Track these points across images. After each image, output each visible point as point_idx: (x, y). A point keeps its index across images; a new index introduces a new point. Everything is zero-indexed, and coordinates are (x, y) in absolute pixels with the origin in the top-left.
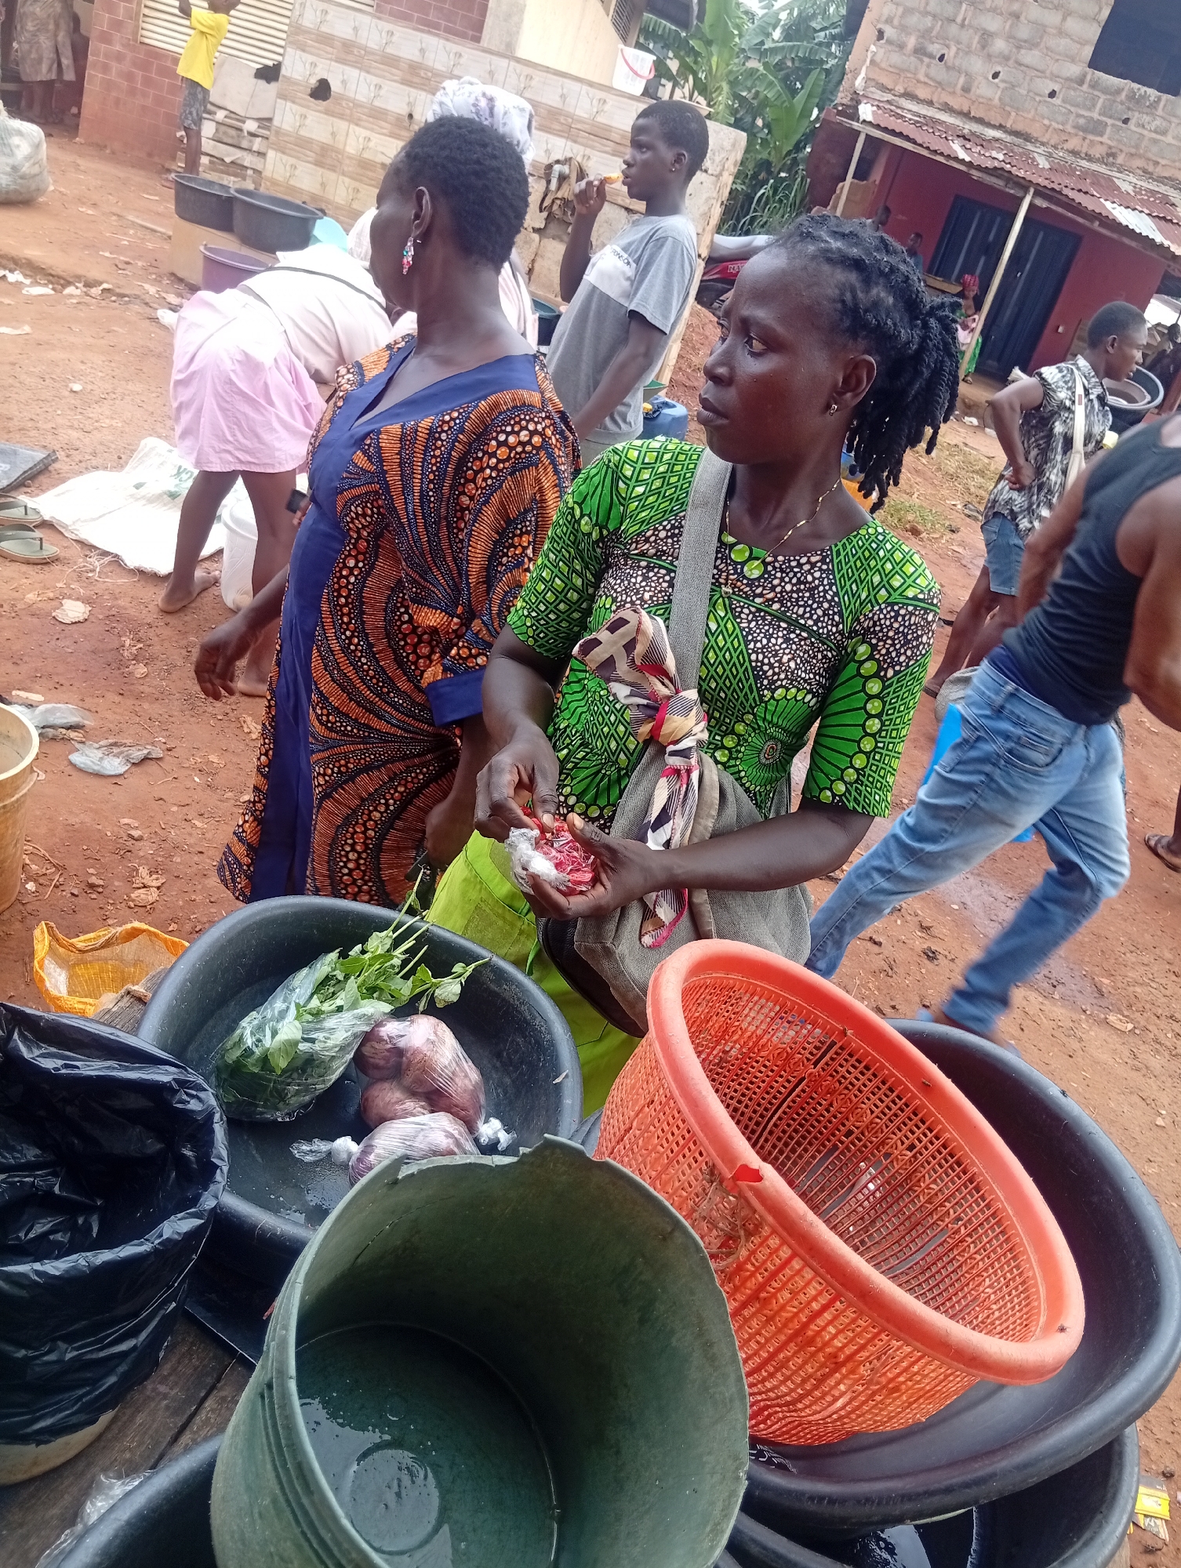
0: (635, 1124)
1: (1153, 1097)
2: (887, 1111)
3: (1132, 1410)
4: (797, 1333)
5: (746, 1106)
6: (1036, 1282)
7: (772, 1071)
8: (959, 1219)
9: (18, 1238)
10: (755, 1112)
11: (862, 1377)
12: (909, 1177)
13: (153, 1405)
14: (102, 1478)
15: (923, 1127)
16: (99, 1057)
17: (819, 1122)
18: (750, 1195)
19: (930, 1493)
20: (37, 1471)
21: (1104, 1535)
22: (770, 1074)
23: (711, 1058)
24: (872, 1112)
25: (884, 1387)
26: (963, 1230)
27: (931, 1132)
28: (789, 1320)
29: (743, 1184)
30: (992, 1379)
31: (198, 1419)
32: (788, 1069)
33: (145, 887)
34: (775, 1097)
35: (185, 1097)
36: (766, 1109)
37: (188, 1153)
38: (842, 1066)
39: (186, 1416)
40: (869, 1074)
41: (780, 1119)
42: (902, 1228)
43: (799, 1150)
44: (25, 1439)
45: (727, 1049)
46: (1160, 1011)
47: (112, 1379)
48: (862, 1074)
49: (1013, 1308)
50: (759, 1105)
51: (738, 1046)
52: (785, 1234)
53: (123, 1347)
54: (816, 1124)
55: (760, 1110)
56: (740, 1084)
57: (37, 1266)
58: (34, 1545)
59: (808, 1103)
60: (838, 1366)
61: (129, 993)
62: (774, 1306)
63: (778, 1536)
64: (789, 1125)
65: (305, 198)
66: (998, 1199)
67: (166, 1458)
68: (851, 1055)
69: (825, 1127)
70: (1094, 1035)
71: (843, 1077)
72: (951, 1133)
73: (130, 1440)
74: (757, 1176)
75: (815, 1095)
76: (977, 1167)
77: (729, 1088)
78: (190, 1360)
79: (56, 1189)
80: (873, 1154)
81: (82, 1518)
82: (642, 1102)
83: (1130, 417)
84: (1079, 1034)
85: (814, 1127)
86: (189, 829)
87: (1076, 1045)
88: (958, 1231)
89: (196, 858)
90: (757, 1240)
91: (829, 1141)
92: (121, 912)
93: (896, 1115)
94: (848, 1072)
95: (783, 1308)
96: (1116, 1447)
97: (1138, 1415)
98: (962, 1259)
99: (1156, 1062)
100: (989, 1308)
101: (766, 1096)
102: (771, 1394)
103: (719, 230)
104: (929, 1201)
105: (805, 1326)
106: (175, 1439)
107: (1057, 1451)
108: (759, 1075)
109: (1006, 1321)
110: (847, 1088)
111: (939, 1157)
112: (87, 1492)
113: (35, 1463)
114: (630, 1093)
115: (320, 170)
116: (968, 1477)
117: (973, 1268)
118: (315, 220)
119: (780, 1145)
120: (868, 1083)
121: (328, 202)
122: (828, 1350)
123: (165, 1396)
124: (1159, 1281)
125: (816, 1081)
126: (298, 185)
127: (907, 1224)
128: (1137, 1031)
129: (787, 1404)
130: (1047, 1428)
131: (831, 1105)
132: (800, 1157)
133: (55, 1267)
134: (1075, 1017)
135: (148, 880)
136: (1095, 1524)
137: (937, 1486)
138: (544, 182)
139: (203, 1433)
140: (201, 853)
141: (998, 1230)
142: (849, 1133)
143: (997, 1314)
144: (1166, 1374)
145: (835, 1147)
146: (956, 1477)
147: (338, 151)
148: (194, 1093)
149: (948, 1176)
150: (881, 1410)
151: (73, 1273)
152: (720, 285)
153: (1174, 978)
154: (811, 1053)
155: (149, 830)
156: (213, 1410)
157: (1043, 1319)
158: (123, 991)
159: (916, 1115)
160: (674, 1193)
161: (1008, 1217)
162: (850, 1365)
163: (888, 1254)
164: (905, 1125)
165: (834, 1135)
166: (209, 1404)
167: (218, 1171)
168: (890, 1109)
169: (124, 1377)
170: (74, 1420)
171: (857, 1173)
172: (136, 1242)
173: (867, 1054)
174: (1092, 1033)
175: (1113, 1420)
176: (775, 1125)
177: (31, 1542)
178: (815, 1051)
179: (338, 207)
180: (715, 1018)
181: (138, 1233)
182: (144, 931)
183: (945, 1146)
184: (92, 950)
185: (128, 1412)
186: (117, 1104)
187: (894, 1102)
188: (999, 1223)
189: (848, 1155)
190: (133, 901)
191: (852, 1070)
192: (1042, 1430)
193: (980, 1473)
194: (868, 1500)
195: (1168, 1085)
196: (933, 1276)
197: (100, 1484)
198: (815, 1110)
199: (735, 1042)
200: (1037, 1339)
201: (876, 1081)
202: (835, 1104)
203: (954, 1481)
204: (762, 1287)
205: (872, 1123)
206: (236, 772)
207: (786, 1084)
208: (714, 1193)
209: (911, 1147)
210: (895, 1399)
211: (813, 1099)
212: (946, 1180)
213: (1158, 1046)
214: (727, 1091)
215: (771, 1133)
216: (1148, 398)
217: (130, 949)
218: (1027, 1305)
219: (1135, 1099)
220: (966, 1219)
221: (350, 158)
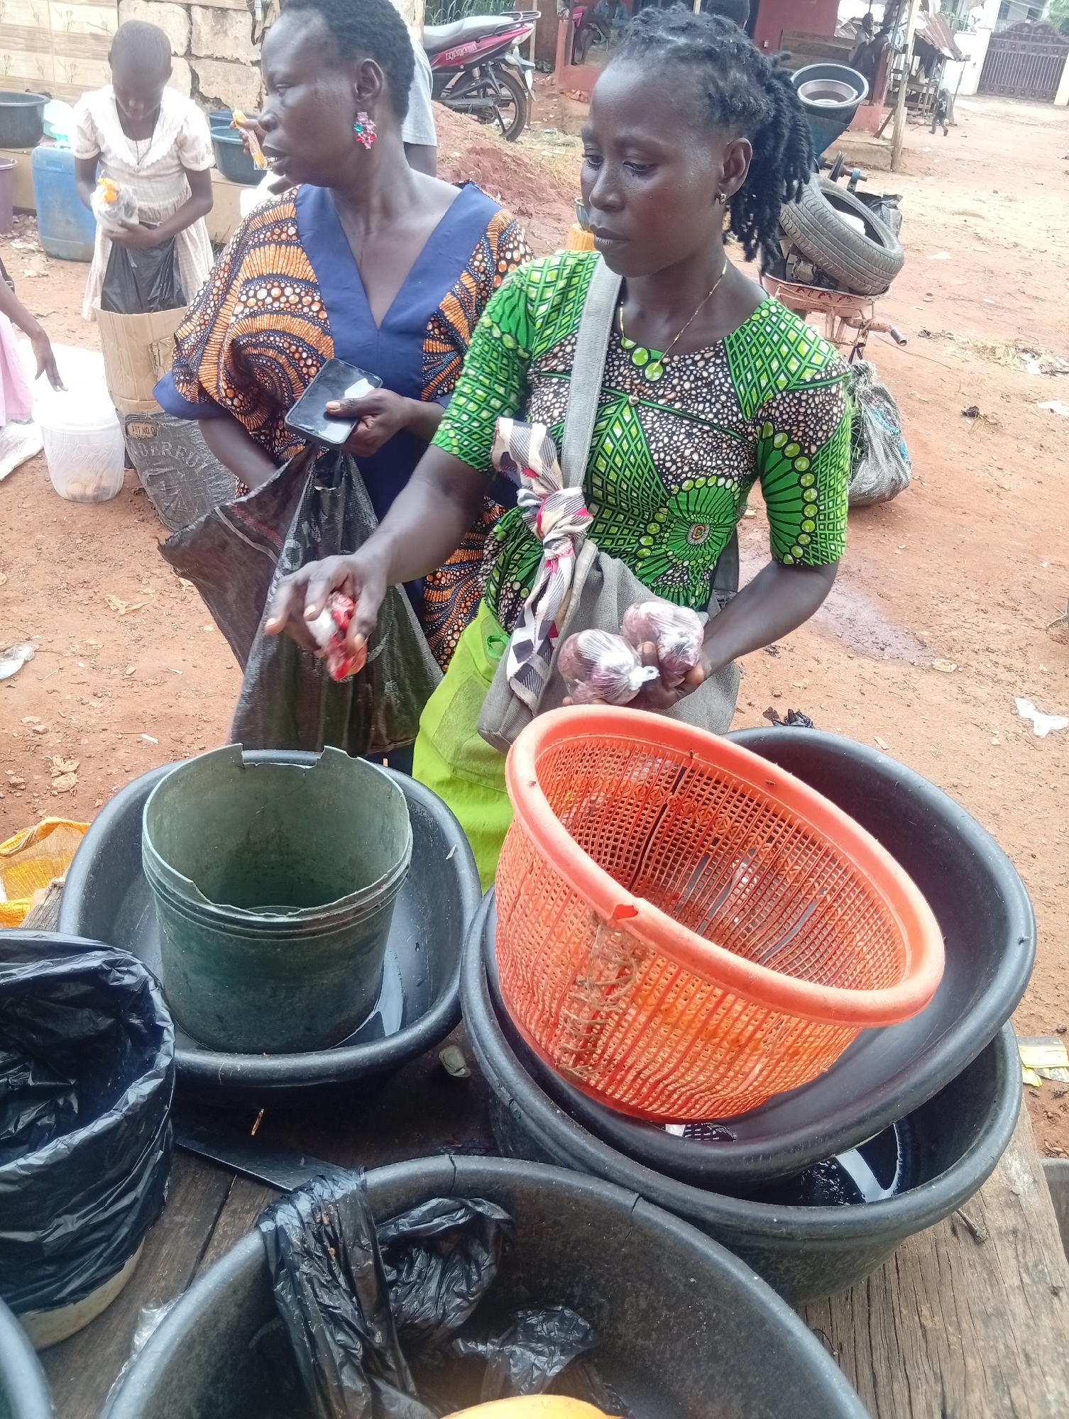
0: (522, 891)
1: (985, 722)
2: (743, 814)
3: (1001, 1013)
4: (700, 1031)
5: (623, 842)
6: (898, 928)
7: (638, 806)
8: (823, 889)
9: (9, 1133)
10: (631, 844)
11: (764, 1051)
12: (775, 864)
13: (173, 1235)
14: (144, 1311)
15: (776, 820)
16: (31, 960)
17: (688, 838)
18: (630, 928)
19: (845, 1128)
20: (84, 1322)
21: (1001, 1120)
22: (636, 809)
23: (581, 810)
24: (731, 818)
25: (784, 1055)
26: (829, 898)
27: (784, 822)
28: (692, 1021)
29: (622, 921)
30: (873, 1025)
31: (216, 1236)
32: (650, 801)
33: (62, 774)
34: (645, 828)
35: (118, 975)
36: (641, 840)
37: (136, 1022)
38: (695, 786)
39: (205, 1236)
40: (720, 787)
41: (654, 844)
42: (778, 908)
43: (677, 866)
44: (62, 1303)
45: (593, 798)
46: (977, 647)
47: (124, 1231)
48: (715, 788)
49: (883, 954)
50: (633, 838)
51: (602, 794)
52: (668, 954)
53: (125, 1202)
54: (686, 840)
55: (635, 842)
56: (612, 825)
57: (21, 1161)
58: (101, 1381)
59: (675, 825)
60: (742, 1049)
61: (55, 886)
62: (676, 1013)
63: (728, 1198)
64: (663, 848)
65: (28, 86)
66: (852, 865)
67: (197, 1276)
68: (701, 775)
69: (695, 841)
70: (925, 682)
71: (699, 795)
72: (801, 819)
73: (162, 1270)
74: (632, 911)
75: (679, 817)
76: (829, 842)
77: (604, 830)
78: (196, 1188)
79: (31, 1082)
80: (739, 853)
81: (135, 1350)
82: (523, 871)
83: (844, 116)
84: (912, 685)
85: (684, 843)
86: (88, 712)
87: (911, 695)
88: (825, 900)
89: (102, 736)
90: (646, 963)
91: (700, 852)
92: (48, 801)
93: (751, 816)
94: (703, 790)
95: (683, 1013)
96: (998, 1044)
97: (1008, 1015)
98: (833, 923)
99: (982, 692)
100: (864, 959)
101: (637, 829)
102: (693, 1085)
103: (427, 21)
104: (796, 881)
105: (706, 1022)
106: (202, 1256)
107: (946, 1064)
108: (626, 813)
109: (880, 966)
110: (704, 804)
111: (795, 841)
112: (133, 1327)
113: (80, 1316)
114: (513, 864)
115: (34, 55)
116: (875, 1106)
117: (843, 928)
118: (42, 105)
119: (660, 866)
120: (721, 795)
121: (50, 84)
122: (730, 1038)
123: (183, 1225)
124: (1003, 898)
125: (677, 806)
126: (17, 75)
127: (782, 904)
128: (960, 669)
129: (709, 1089)
130: (932, 1048)
131: (695, 821)
132: (679, 871)
133: (38, 1158)
134: (906, 671)
135: (64, 767)
136: (991, 1114)
137: (851, 1120)
138: (249, 15)
139: (224, 1246)
140: (104, 730)
141: (857, 891)
142: (716, 841)
143: (871, 962)
144: (1024, 975)
145: (707, 855)
146: (865, 1108)
147: (45, 32)
148: (125, 969)
149: (806, 855)
150: (788, 1072)
151: (55, 1159)
152: (443, 74)
153: (983, 615)
154: (667, 782)
155: (51, 722)
156: (227, 1224)
157: (909, 959)
158: (50, 886)
159: (768, 811)
160: (569, 941)
161: (864, 878)
162: (751, 1045)
163: (771, 933)
164: (762, 822)
165: (703, 846)
166: (222, 1219)
167: (165, 1031)
168: (745, 812)
169: (137, 1224)
170: (99, 1275)
171: (730, 873)
172: (106, 1114)
173: (715, 770)
174: (923, 681)
175: (987, 1026)
176: (652, 851)
177: (98, 1380)
178: (670, 780)
179: (61, 87)
180: (575, 776)
181: (106, 1107)
182: (57, 824)
183: (798, 831)
184: (17, 852)
185: (154, 1247)
186: (59, 995)
187: (747, 805)
188: (857, 884)
189: (719, 859)
190: (56, 789)
191: (705, 787)
192: (929, 1050)
193: (885, 1100)
194: (796, 1148)
195: (996, 708)
196: (813, 942)
197: (142, 1315)
198: (683, 829)
199: (599, 791)
200: (908, 978)
201: (728, 792)
202: (698, 819)
203: (865, 1112)
204: (661, 1001)
205: (733, 828)
206: (116, 648)
207: (652, 814)
208: (601, 934)
209: (771, 839)
210: (797, 1061)
211: (678, 820)
212: (806, 859)
213: (981, 677)
214: (603, 834)
215: (649, 858)
216: (856, 93)
217: (51, 842)
218: (894, 950)
219: (971, 727)
220: (829, 888)
221: (57, 36)
